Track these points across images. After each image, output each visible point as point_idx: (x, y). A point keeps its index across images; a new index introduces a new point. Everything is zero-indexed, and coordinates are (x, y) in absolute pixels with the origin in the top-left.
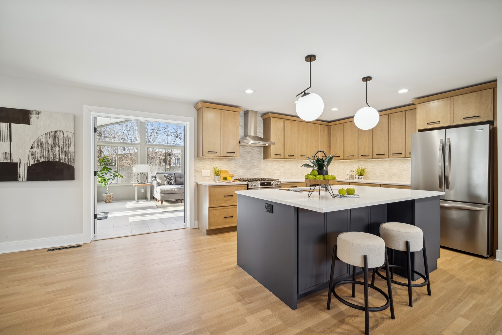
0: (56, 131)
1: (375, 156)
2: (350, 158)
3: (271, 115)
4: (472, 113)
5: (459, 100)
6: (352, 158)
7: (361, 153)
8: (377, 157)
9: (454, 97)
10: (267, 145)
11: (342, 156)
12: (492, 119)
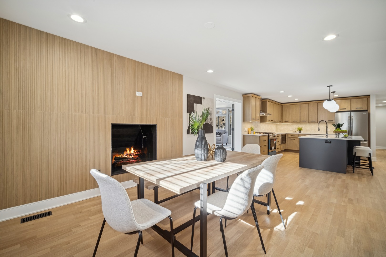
0: (208, 108)
1: (310, 122)
2: (295, 122)
3: (268, 100)
4: (359, 106)
5: (354, 101)
6: (296, 122)
7: (302, 120)
8: (311, 122)
9: (352, 100)
10: (264, 115)
11: (290, 121)
12: (367, 109)
